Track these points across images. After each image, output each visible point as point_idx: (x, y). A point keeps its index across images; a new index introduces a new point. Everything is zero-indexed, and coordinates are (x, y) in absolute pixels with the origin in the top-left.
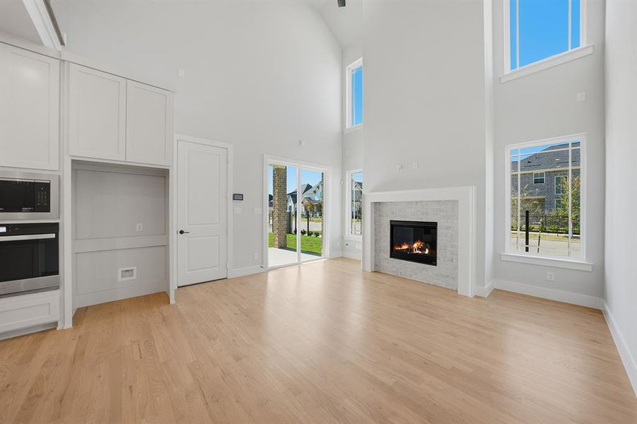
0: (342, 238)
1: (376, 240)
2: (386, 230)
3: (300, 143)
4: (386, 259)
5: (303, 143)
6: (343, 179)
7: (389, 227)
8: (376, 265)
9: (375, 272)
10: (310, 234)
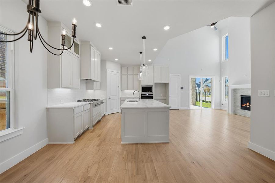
0: (221, 102)
1: (234, 103)
2: (239, 99)
3: (202, 70)
4: (238, 110)
5: (203, 70)
6: (221, 80)
7: (240, 98)
8: (234, 112)
9: (234, 114)
10: (207, 102)
